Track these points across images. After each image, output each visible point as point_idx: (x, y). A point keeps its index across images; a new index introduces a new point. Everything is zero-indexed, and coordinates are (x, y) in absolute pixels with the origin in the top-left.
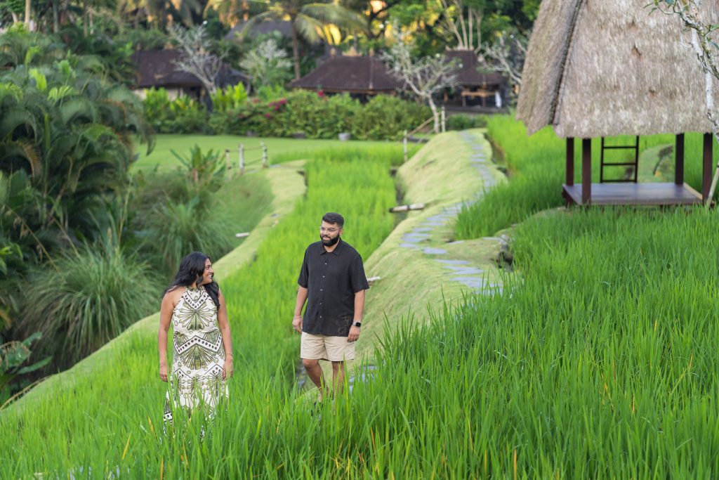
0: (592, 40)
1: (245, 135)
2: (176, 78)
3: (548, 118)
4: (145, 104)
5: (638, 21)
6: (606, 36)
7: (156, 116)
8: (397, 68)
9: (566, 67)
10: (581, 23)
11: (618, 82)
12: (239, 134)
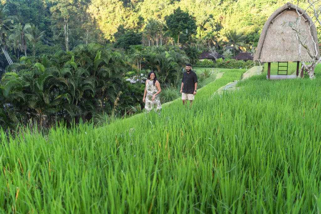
0: (271, 37)
1: (221, 68)
2: (210, 57)
3: (258, 57)
4: (204, 62)
5: (284, 32)
6: (275, 36)
7: (206, 64)
8: (252, 55)
9: (264, 44)
10: (268, 33)
11: (278, 48)
12: (220, 68)
